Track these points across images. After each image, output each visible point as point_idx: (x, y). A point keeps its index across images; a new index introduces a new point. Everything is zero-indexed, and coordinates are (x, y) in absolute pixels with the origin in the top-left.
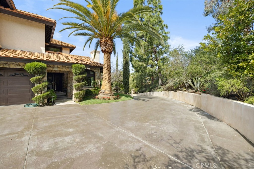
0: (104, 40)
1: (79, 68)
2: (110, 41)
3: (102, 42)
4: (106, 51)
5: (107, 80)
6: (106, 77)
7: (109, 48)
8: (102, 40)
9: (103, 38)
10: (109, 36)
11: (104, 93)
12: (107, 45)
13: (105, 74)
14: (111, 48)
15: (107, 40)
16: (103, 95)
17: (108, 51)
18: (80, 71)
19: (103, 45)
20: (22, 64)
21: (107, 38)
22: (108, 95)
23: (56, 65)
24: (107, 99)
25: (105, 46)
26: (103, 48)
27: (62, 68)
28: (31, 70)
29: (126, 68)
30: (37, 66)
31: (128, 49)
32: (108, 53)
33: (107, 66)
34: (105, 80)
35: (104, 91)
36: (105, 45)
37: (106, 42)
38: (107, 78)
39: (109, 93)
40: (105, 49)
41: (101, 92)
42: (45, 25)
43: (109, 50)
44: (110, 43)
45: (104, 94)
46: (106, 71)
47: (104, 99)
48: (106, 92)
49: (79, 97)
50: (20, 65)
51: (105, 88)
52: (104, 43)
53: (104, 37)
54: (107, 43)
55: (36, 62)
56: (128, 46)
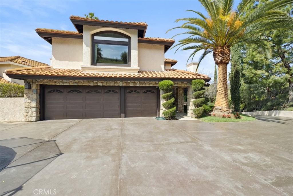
0: (220, 50)
1: (200, 84)
2: (227, 50)
3: (217, 52)
4: (223, 62)
5: (224, 95)
6: (222, 92)
7: (227, 58)
8: (217, 50)
9: (219, 48)
10: (227, 45)
11: (220, 110)
12: (224, 55)
13: (221, 88)
14: (228, 58)
15: (224, 49)
16: (219, 112)
17: (225, 61)
18: (201, 87)
19: (219, 56)
20: (153, 83)
21: (223, 47)
22: (225, 112)
23: (176, 81)
24: (227, 117)
25: (221, 57)
26: (219, 59)
27: (181, 84)
28: (165, 87)
29: (235, 79)
30: (169, 84)
31: (239, 55)
32: (225, 64)
33: (223, 80)
34: (221, 95)
35: (220, 108)
36: (221, 55)
37: (223, 52)
38: (224, 93)
39: (227, 110)
40: (222, 60)
41: (216, 109)
42: (164, 45)
43: (227, 60)
44: (227, 52)
45: (221, 112)
46: (222, 85)
47: (224, 117)
48: (223, 109)
49: (199, 113)
50: (152, 84)
51: (221, 104)
52: (220, 53)
53: (220, 46)
54: (225, 53)
55: (166, 80)
56: (239, 52)
